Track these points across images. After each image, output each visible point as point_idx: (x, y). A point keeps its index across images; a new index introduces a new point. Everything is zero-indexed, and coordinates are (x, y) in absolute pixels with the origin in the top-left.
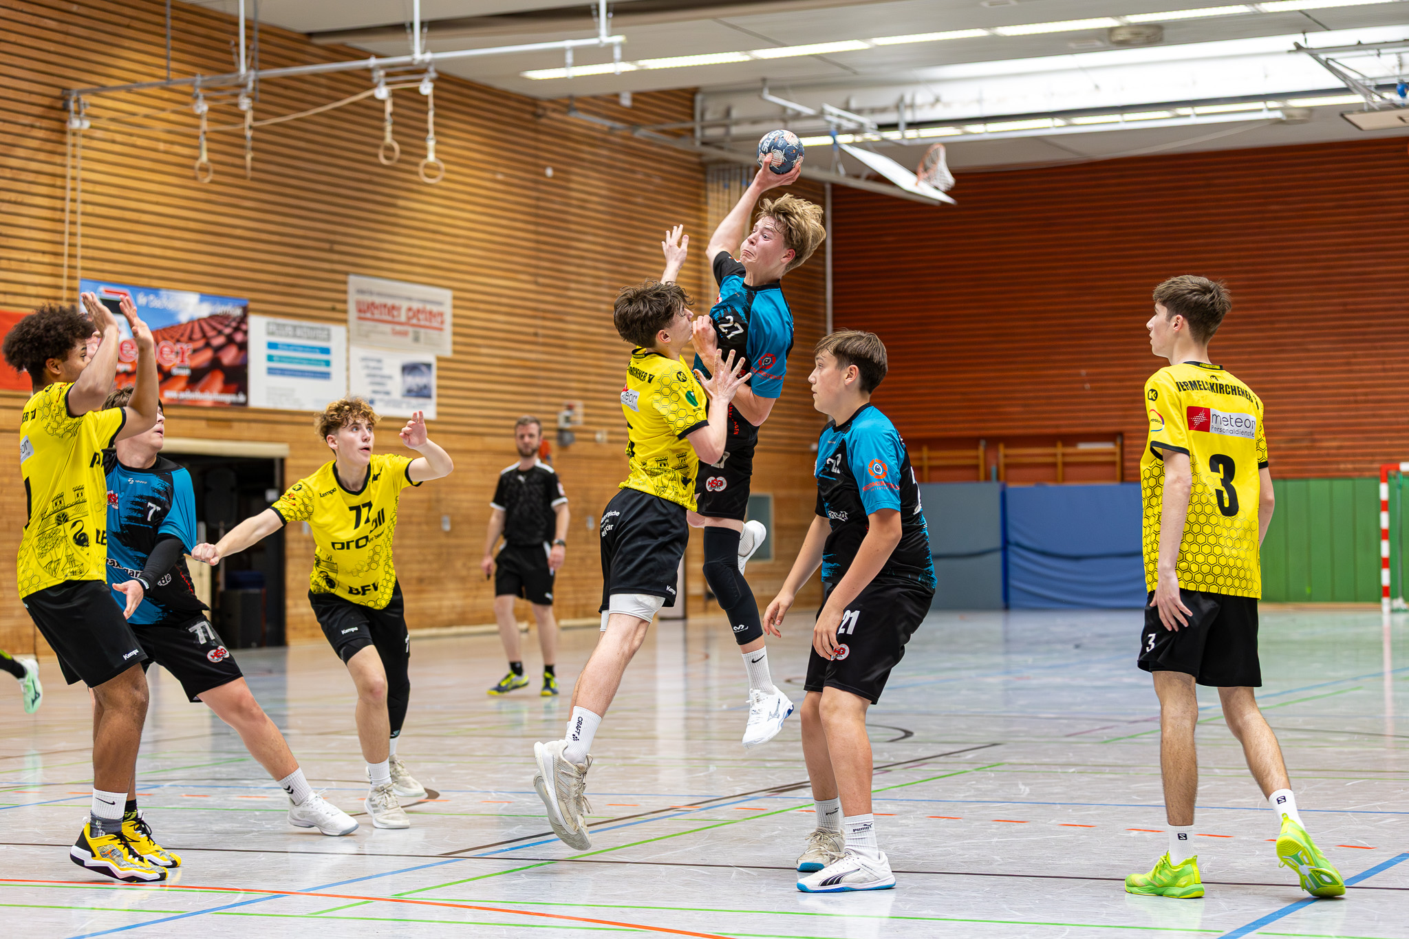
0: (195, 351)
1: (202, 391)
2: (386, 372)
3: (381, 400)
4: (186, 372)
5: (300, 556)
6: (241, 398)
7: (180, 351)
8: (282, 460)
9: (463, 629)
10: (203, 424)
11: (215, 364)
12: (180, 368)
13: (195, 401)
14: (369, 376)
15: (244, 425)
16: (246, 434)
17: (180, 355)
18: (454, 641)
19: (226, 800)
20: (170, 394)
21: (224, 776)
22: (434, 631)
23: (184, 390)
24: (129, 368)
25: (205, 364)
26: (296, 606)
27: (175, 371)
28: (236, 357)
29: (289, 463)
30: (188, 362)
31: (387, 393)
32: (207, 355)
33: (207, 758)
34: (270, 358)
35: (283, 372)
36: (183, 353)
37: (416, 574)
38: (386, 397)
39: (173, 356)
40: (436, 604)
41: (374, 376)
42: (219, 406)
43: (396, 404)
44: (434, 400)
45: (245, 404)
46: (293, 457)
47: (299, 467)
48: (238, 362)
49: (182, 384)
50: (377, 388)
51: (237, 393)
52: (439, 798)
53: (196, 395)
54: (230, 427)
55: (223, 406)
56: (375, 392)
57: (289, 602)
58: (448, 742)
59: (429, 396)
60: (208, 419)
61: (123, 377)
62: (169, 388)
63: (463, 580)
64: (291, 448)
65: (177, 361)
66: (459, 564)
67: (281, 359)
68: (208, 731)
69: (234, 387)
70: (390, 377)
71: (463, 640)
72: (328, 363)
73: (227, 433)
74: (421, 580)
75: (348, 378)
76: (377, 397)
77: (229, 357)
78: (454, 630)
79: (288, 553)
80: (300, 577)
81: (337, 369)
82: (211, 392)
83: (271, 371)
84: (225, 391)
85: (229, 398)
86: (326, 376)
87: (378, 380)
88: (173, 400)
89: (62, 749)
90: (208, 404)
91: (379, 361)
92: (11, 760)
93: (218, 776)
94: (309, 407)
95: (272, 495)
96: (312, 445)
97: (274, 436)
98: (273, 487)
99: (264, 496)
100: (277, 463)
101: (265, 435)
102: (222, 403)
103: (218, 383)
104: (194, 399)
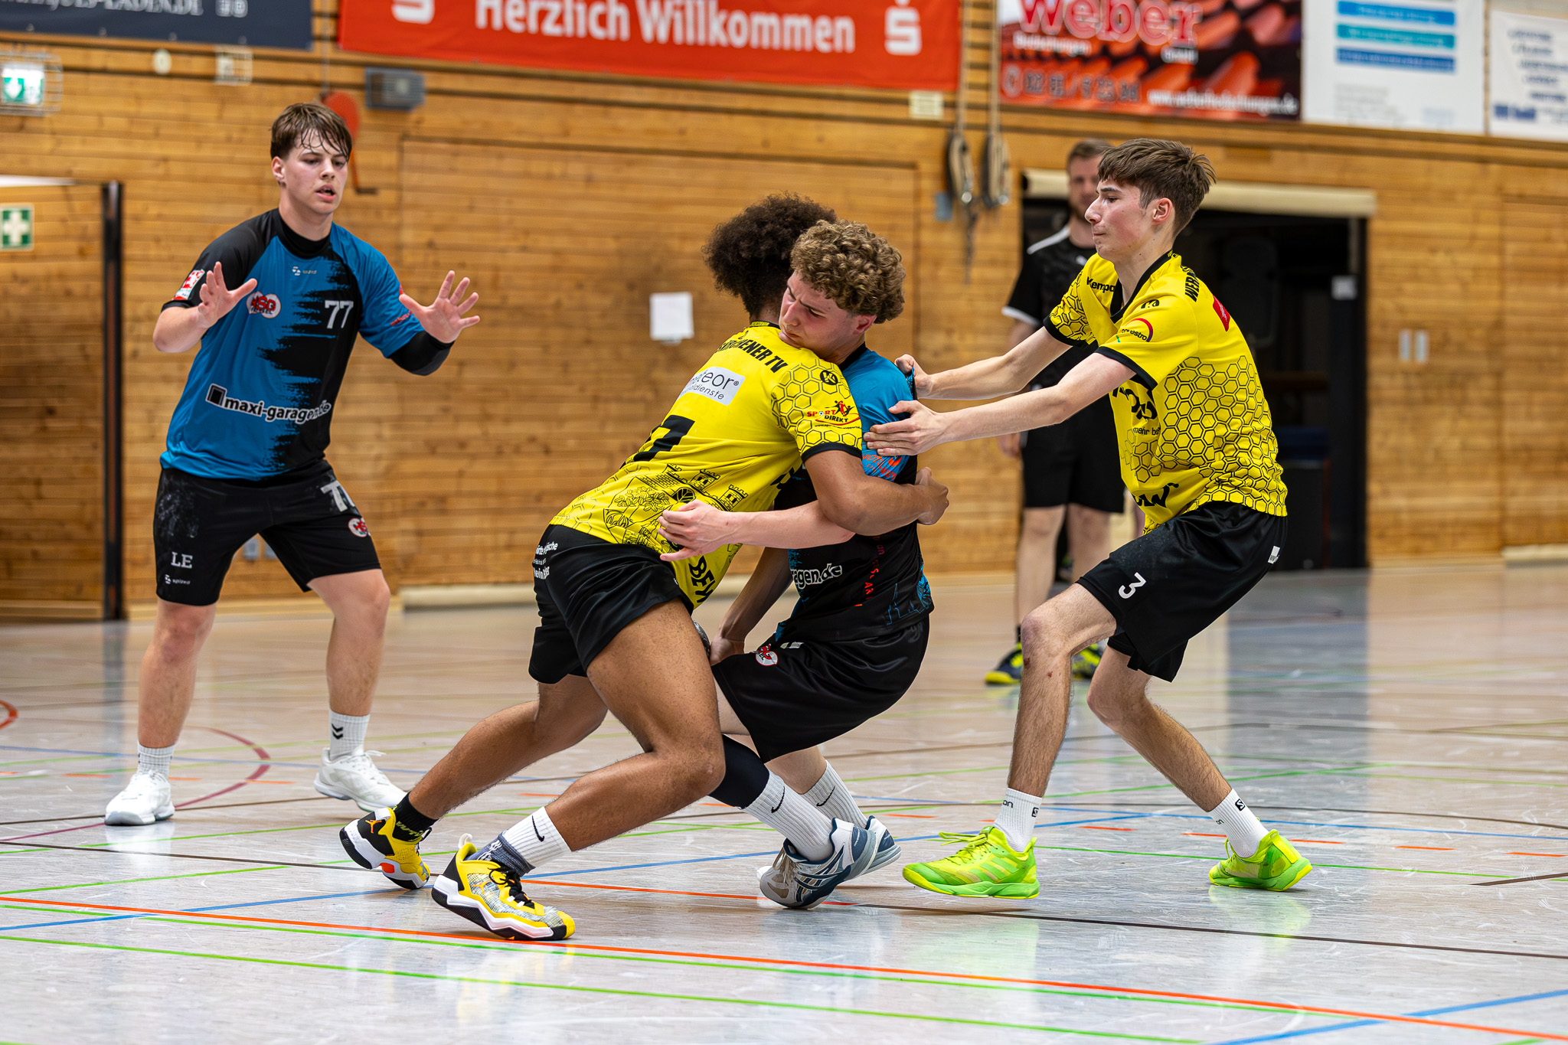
0: (1206, 18)
1: (1218, 91)
2: (1558, 57)
3: (1549, 111)
4: (1188, 57)
5: (1394, 402)
6: (1289, 106)
7: (1176, 17)
8: (1363, 222)
11: (1242, 42)
12: (1177, 48)
13: (1204, 110)
14: (1526, 65)
15: (1294, 155)
16: (1297, 173)
17: (1179, 24)
20: (1159, 98)
23: (1184, 90)
24: (1085, 48)
25: (1223, 43)
26: (1386, 494)
27: (1169, 55)
28: (1280, 29)
29: (1376, 226)
30: (1192, 39)
31: (1560, 98)
32: (1227, 25)
34: (1343, 31)
35: (1366, 58)
36: (1184, 20)
38: (1557, 106)
39: (1164, 28)
41: (1536, 65)
42: (1248, 119)
45: (1296, 116)
46: (1382, 216)
47: (1393, 235)
48: (1284, 38)
49: (1181, 79)
50: (1541, 88)
51: (1280, 96)
53: (1206, 101)
54: (1267, 160)
55: (1256, 120)
56: (1536, 96)
57: (1374, 488)
60: (1228, 145)
61: (1075, 65)
62: (1158, 86)
64: (1380, 198)
65: (1173, 36)
67: (1364, 33)
68: (1222, 719)
69: (1276, 84)
70: (1564, 67)
72: (1450, 41)
73: (1262, 170)
75: (1487, 71)
76: (1539, 105)
77: (1267, 28)
79: (1373, 395)
80: (1393, 440)
81: (1466, 51)
82: (1234, 93)
83: (1345, 56)
84: (1258, 92)
85: (1265, 105)
86: (1445, 64)
87: (1543, 73)
88: (1163, 107)
89: (968, 742)
90: (1228, 116)
91: (1546, 37)
92: (880, 757)
94: (1414, 122)
95: (1343, 288)
96: (1420, 195)
97: (1348, 177)
98: (1343, 271)
99: (1328, 288)
100: (1354, 228)
101: (1331, 175)
102: (1255, 114)
103: (1247, 77)
104: (1203, 108)
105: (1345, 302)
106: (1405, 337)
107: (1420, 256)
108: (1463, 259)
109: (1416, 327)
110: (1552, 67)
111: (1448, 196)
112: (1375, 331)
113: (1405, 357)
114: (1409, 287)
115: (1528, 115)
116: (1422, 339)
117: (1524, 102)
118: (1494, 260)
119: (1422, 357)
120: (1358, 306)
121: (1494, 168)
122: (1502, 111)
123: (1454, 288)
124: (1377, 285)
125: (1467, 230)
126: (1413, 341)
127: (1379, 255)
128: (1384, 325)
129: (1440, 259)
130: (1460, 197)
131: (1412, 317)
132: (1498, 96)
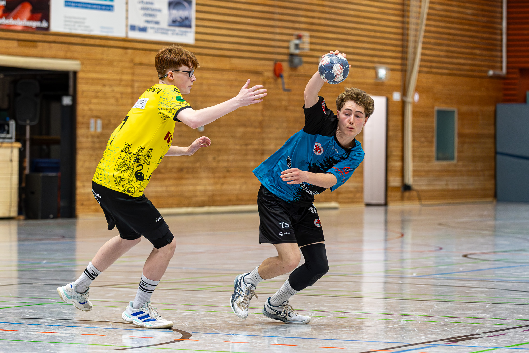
1: (15, 18)
2: (156, 6)
3: (152, 28)
4: (3, 3)
5: (88, 148)
6: (45, 24)
8: (75, 73)
9: (212, 209)
10: (15, 43)
13: (9, 25)
14: (143, 9)
15: (46, 45)
16: (48, 53)
18: (205, 217)
19: (28, 334)
21: (27, 316)
22: (190, 210)
23: (1, 17)
26: (84, 186)
29: (80, 75)
31: (157, 23)
33: (15, 302)
35: (77, 5)
37: (177, 165)
38: (156, 26)
40: (191, 188)
41: (147, 9)
42: (27, 30)
43: (164, 32)
44: (193, 29)
45: (47, 29)
46: (83, 71)
47: (87, 79)
50: (149, 19)
51: (41, 21)
52: (191, 338)
53: (10, 21)
54: (36, 47)
55: (30, 30)
56: (147, 22)
57: (79, 184)
58: (199, 295)
59: (189, 26)
60: (18, 40)
63: (213, 170)
64: (82, 64)
66: (210, 158)
68: (15, 281)
69: (39, 15)
70: (159, 10)
71: (212, 217)
73: (32, 51)
74: (181, 170)
75: (127, 11)
76: (149, 25)
78: (206, 209)
79: (79, 145)
81: (118, 3)
82: (21, 19)
83: (67, 4)
84: (31, 19)
85: (35, 24)
86: (110, 8)
87: (150, 12)
90: (19, 28)
93: (23, 316)
94: (96, 32)
95: (67, 101)
96: (99, 62)
97: (69, 54)
98: (67, 94)
99: (60, 100)
100: (71, 76)
101: (62, 54)
102: (30, 27)
103: (27, 12)
104: (8, 24)
105: (67, 106)
106: (92, 121)
107: (99, 88)
108: (117, 89)
109: (97, 117)
110: (154, 10)
111: (110, 63)
112: (80, 119)
113: (92, 130)
114: (94, 101)
115: (144, 30)
116: (99, 122)
117: (142, 25)
118: (129, 90)
119: (99, 130)
120: (73, 108)
121: (130, 51)
122: (133, 28)
123: (113, 101)
124: (81, 100)
125: (118, 77)
126: (96, 123)
127: (82, 87)
128: (84, 116)
129: (107, 89)
130: (115, 63)
131: (95, 113)
132: (132, 22)
